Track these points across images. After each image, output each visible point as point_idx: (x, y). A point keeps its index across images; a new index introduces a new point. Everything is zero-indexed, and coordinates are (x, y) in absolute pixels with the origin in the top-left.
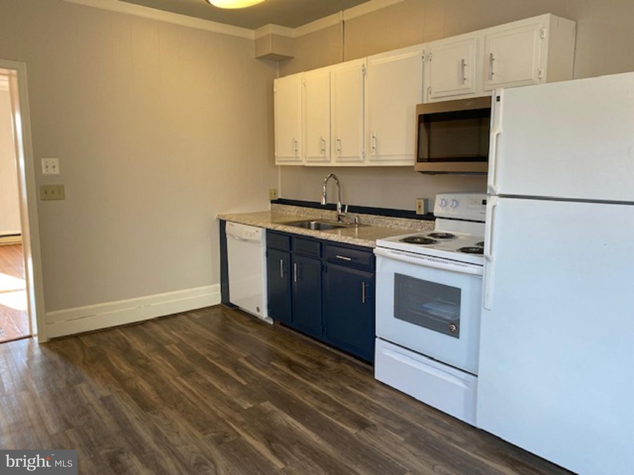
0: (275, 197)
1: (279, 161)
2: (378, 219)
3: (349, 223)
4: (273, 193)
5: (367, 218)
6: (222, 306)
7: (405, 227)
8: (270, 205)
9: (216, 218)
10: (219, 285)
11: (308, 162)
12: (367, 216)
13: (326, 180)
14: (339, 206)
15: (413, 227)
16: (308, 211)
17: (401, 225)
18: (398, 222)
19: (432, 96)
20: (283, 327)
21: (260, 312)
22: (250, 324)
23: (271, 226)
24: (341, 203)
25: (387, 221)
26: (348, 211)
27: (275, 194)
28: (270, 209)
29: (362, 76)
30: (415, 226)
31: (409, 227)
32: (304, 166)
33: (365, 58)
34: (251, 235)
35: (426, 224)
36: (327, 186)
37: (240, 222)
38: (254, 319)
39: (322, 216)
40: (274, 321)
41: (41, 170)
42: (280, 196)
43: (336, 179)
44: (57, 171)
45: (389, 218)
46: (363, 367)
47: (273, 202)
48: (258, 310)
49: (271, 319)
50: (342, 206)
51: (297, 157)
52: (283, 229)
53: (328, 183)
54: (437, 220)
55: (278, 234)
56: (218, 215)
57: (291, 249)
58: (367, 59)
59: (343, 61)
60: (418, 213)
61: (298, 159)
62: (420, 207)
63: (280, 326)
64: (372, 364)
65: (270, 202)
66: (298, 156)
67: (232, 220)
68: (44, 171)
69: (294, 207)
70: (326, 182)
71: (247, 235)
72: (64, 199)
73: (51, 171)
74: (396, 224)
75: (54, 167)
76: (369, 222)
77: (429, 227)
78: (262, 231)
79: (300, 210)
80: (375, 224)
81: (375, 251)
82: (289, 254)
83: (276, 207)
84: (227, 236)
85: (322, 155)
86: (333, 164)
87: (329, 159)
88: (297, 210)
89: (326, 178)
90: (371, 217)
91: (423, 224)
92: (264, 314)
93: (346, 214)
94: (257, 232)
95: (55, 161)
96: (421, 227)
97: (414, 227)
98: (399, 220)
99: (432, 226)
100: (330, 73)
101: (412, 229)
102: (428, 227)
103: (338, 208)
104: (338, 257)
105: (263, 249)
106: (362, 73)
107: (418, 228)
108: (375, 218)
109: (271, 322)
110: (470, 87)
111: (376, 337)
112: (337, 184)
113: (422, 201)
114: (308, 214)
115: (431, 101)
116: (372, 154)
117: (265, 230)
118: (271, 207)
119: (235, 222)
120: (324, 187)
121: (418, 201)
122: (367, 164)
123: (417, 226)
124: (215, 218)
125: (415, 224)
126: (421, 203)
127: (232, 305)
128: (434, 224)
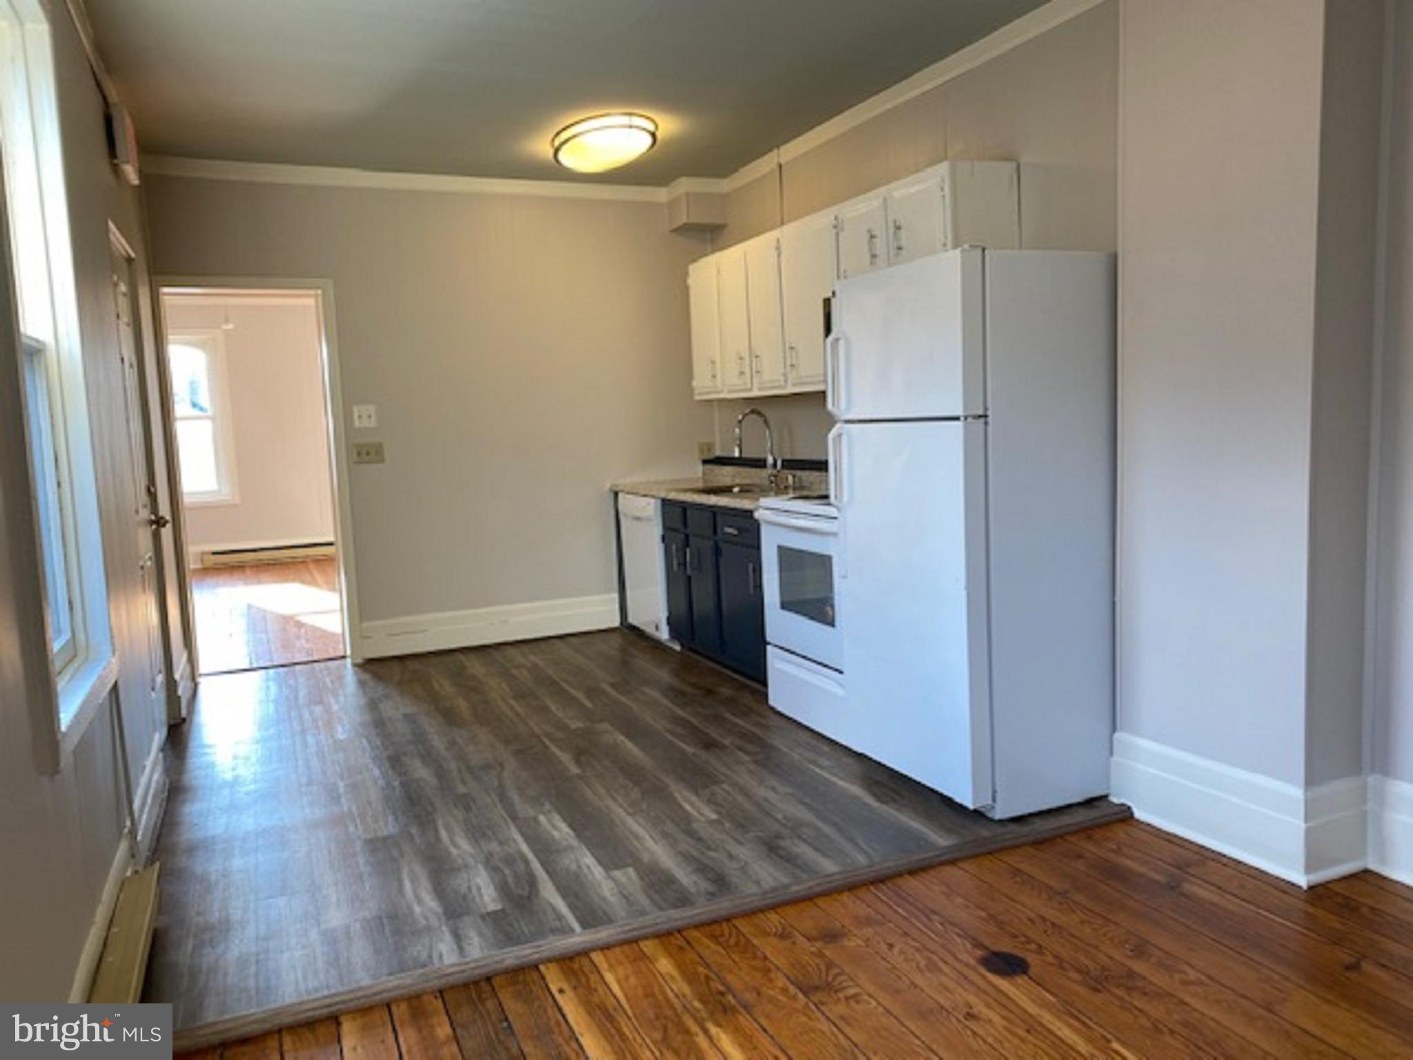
0: (709, 455)
1: (699, 394)
4: (705, 448)
5: (810, 477)
6: (622, 628)
8: (700, 467)
9: (609, 489)
10: (616, 595)
11: (730, 392)
12: (810, 475)
13: (741, 418)
14: (770, 460)
20: (690, 654)
21: (660, 631)
24: (772, 455)
26: (782, 468)
27: (709, 449)
28: (700, 474)
34: (643, 511)
36: (743, 428)
38: (656, 645)
40: (682, 646)
41: (352, 422)
42: (718, 453)
43: (762, 416)
44: (373, 423)
46: (754, 689)
47: (705, 462)
48: (657, 628)
49: (678, 644)
50: (774, 461)
51: (715, 387)
55: (672, 506)
56: (611, 485)
57: (685, 525)
63: (688, 653)
64: (764, 683)
65: (700, 463)
66: (716, 384)
67: (625, 490)
68: (357, 424)
70: (741, 422)
71: (638, 510)
72: (382, 461)
73: (366, 423)
75: (370, 416)
78: (655, 503)
81: (757, 515)
84: (621, 516)
85: (741, 381)
87: (750, 386)
89: (742, 415)
92: (664, 634)
93: (780, 471)
94: (649, 504)
95: (371, 409)
103: (767, 465)
104: (726, 530)
105: (657, 530)
109: (677, 648)
111: (766, 643)
112: (766, 425)
114: (733, 475)
117: (659, 502)
118: (704, 471)
119: (628, 493)
120: (739, 430)
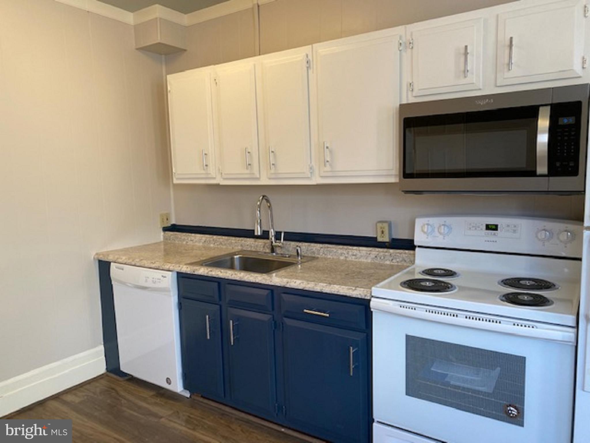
0: (167, 223)
1: (177, 179)
2: (326, 249)
3: (287, 256)
4: (165, 217)
5: (310, 248)
6: (107, 376)
7: (366, 258)
8: (162, 233)
9: (94, 258)
10: (101, 348)
11: (225, 179)
12: (309, 246)
13: (259, 203)
14: (272, 233)
15: (378, 258)
16: (221, 240)
17: (361, 256)
18: (355, 252)
19: (414, 94)
20: (206, 401)
21: (172, 384)
22: (158, 400)
23: (186, 269)
24: (273, 230)
25: (340, 251)
26: (284, 240)
27: (167, 219)
28: (162, 239)
29: (306, 69)
31: (373, 259)
32: (218, 186)
33: (310, 46)
34: (154, 282)
36: (261, 211)
37: (133, 263)
39: (241, 245)
42: (173, 222)
43: (268, 201)
45: (341, 247)
47: (165, 229)
48: (168, 381)
49: (188, 392)
50: (276, 234)
51: (207, 174)
52: (208, 273)
53: (262, 207)
54: (417, 249)
55: (199, 279)
56: (97, 254)
57: (220, 299)
58: (312, 47)
59: (260, 55)
60: (380, 239)
61: (210, 176)
62: (383, 232)
63: (201, 399)
65: (161, 229)
66: (209, 172)
67: (120, 260)
69: (198, 236)
70: (259, 206)
71: (146, 281)
74: (353, 255)
76: (314, 253)
77: (403, 258)
78: (171, 275)
79: (208, 239)
80: (322, 255)
81: (372, 304)
82: (218, 306)
83: (172, 236)
84: (113, 283)
85: (248, 171)
86: (264, 181)
87: (258, 176)
88: (204, 239)
89: (259, 201)
90: (316, 247)
91: (392, 255)
92: (178, 388)
93: (283, 244)
94: (163, 277)
97: (380, 258)
98: (356, 250)
99: (406, 257)
100: (255, 65)
101: (377, 261)
102: (401, 259)
103: (270, 237)
104: (305, 311)
105: (173, 299)
106: (305, 64)
108: (322, 248)
109: (187, 394)
110: (474, 82)
111: (373, 421)
112: (269, 207)
113: (386, 226)
114: (221, 244)
115: (412, 100)
116: (326, 169)
117: (175, 275)
118: (164, 237)
119: (125, 264)
120: (258, 212)
121: (379, 225)
122: (316, 180)
123: (384, 258)
124: (92, 257)
125: (382, 254)
126: (383, 227)
127: (126, 374)
128: (414, 254)
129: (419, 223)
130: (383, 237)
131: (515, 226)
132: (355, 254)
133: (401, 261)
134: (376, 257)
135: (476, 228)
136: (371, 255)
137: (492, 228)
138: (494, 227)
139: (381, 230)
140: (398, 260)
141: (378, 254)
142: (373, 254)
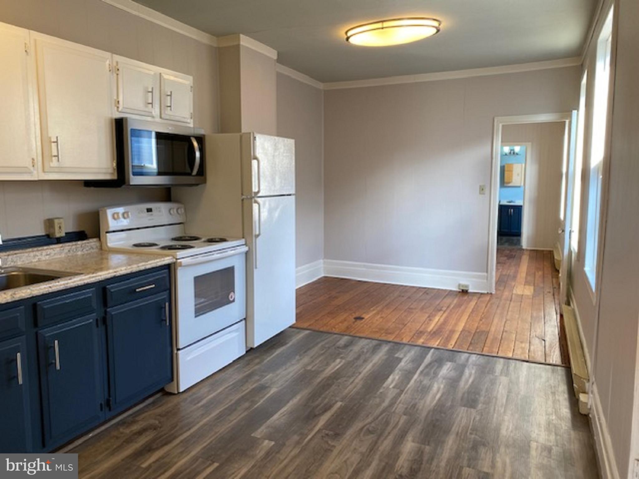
15: (71, 251)
17: (55, 254)
30: (75, 250)
31: (66, 253)
35: (87, 244)
46: (146, 406)
54: (109, 234)
58: (30, 33)
60: (58, 235)
62: (60, 228)
74: (47, 255)
96: (81, 249)
97: (73, 251)
101: (70, 255)
102: (89, 247)
104: (138, 290)
107: (79, 250)
113: (62, 221)
115: (117, 114)
116: (52, 164)
121: (57, 221)
123: (76, 250)
125: (74, 247)
126: (60, 223)
129: (110, 212)
130: (60, 232)
131: (159, 208)
132: (48, 253)
133: (90, 249)
134: (69, 251)
135: (142, 211)
136: (65, 250)
137: (149, 210)
138: (150, 210)
139: (58, 226)
140: (87, 249)
141: (71, 248)
142: (66, 249)
